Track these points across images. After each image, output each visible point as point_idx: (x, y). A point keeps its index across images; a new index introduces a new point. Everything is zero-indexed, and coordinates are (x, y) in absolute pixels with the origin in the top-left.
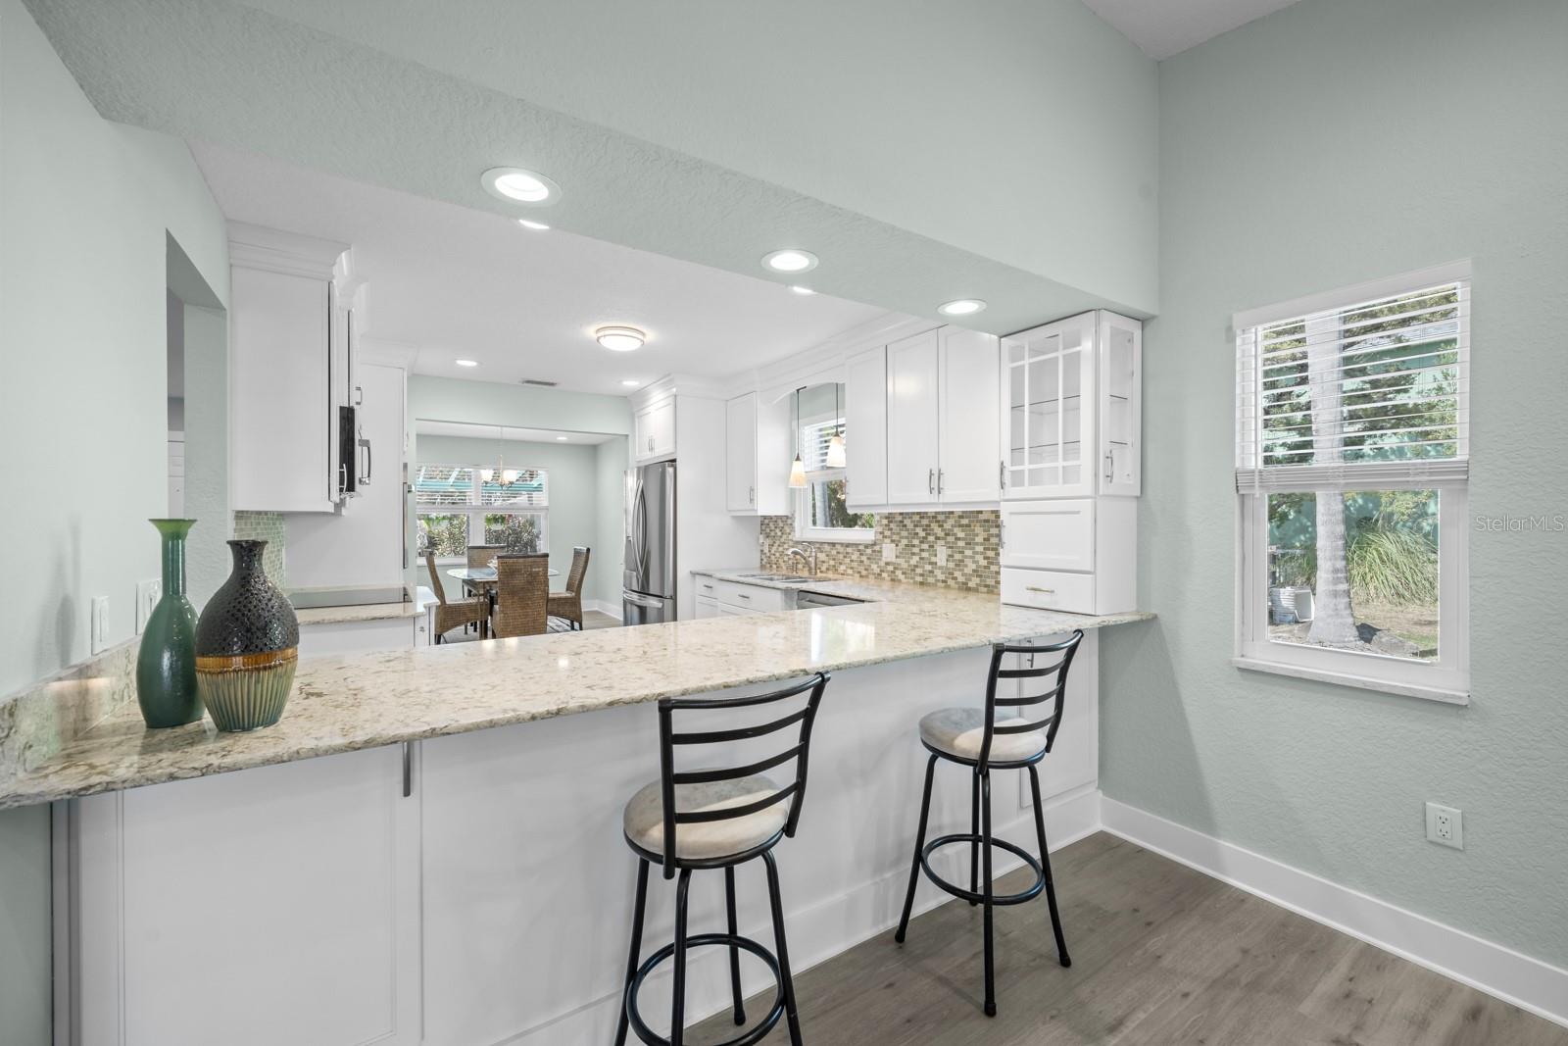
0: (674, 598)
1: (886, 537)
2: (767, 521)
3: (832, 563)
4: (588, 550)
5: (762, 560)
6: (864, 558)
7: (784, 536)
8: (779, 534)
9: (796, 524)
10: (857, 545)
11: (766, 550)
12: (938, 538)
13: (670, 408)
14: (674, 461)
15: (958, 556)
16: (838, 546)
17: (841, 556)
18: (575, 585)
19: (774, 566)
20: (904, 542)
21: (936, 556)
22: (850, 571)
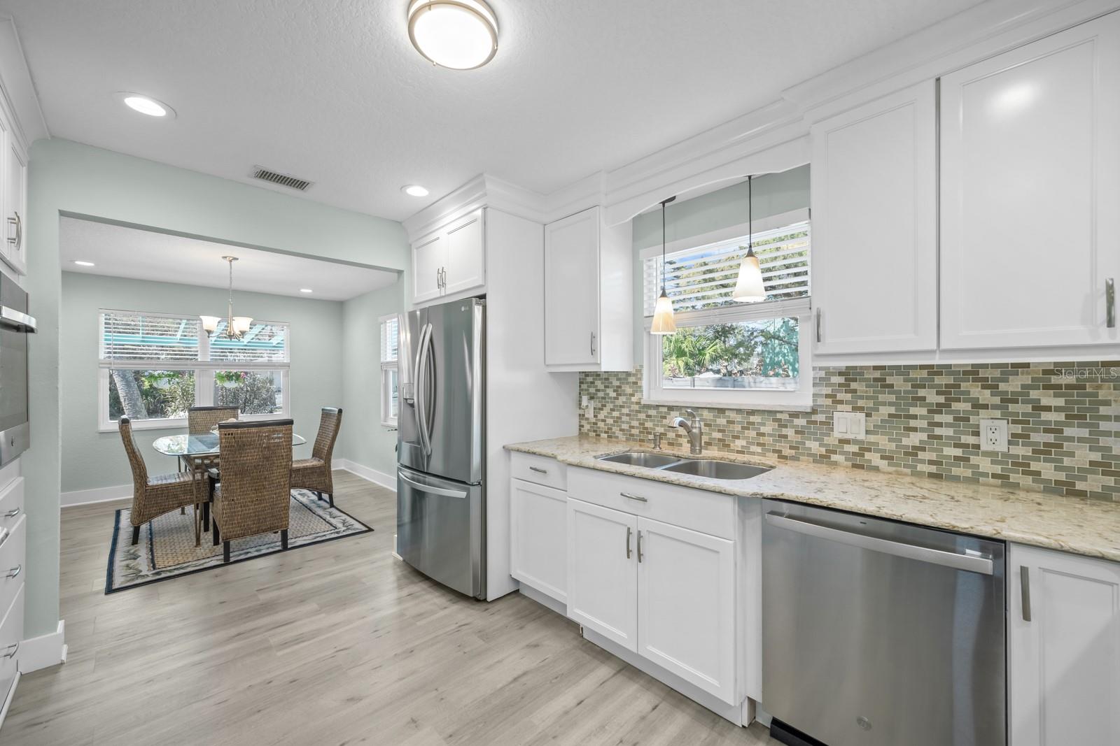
0: (483, 484)
1: (841, 402)
2: (590, 379)
3: (719, 435)
4: (340, 411)
5: (581, 426)
6: (790, 432)
7: (622, 399)
8: (613, 394)
9: (644, 383)
10: (772, 413)
11: (590, 414)
12: (978, 406)
13: (477, 229)
14: (483, 297)
15: (1039, 438)
16: (727, 413)
17: (738, 428)
18: (323, 450)
19: (604, 435)
20: (885, 411)
21: (977, 434)
22: (759, 450)
